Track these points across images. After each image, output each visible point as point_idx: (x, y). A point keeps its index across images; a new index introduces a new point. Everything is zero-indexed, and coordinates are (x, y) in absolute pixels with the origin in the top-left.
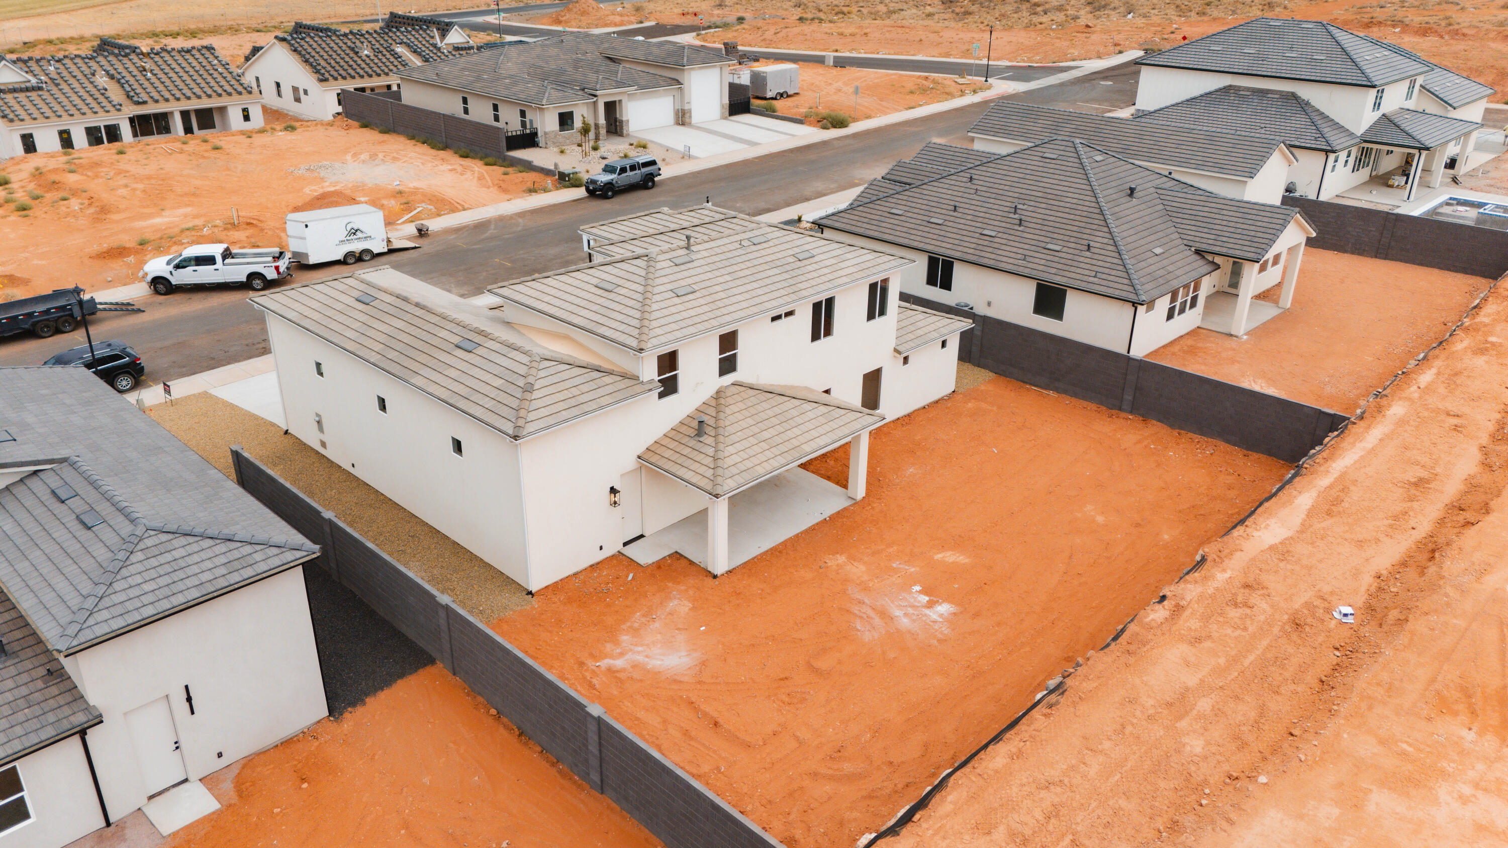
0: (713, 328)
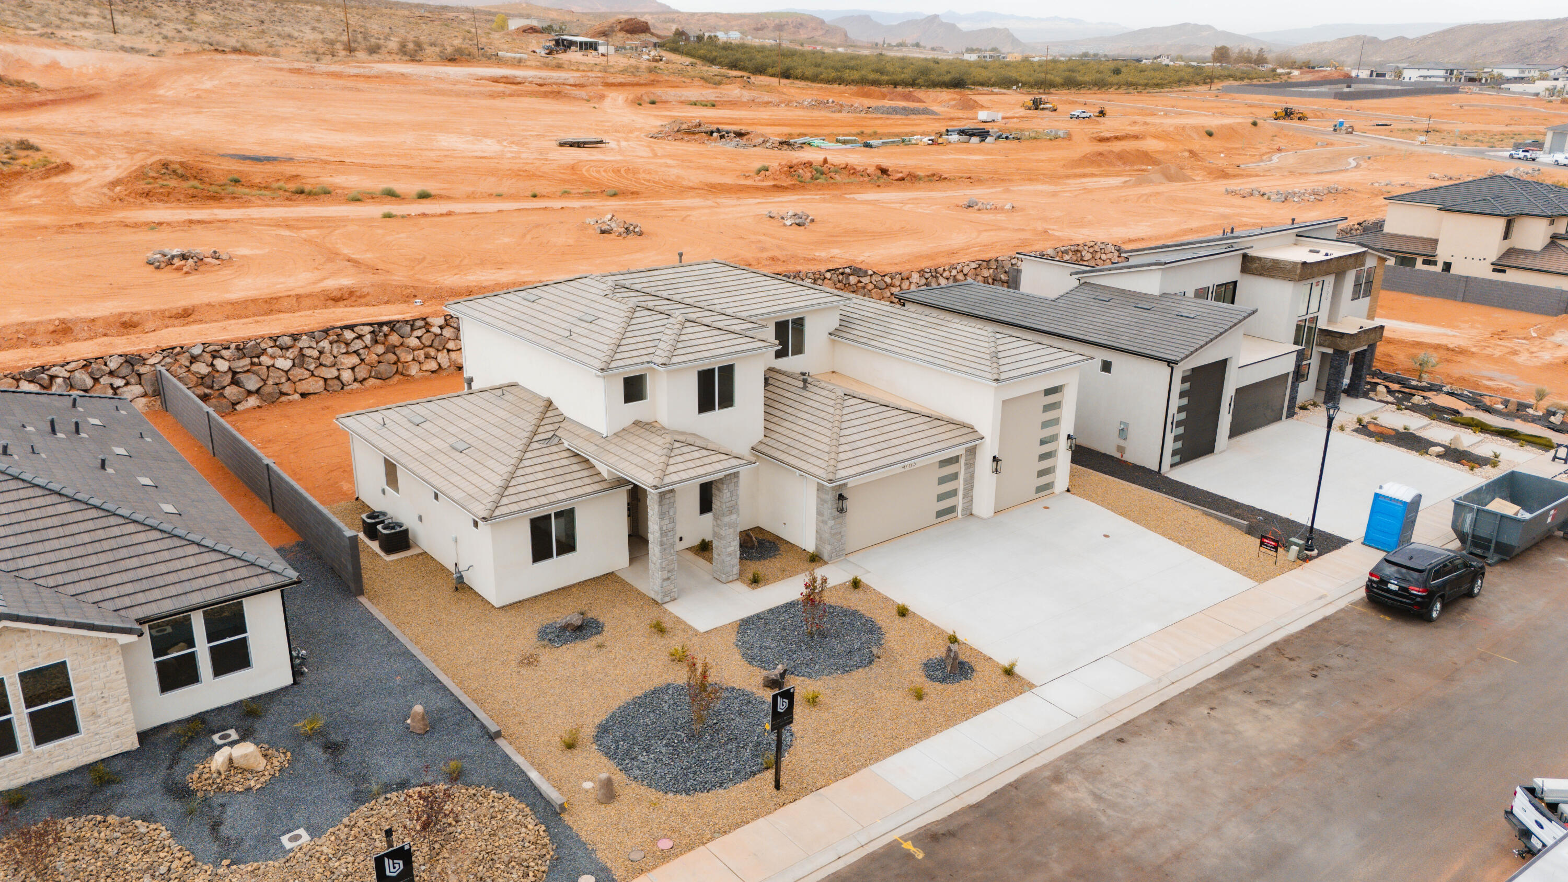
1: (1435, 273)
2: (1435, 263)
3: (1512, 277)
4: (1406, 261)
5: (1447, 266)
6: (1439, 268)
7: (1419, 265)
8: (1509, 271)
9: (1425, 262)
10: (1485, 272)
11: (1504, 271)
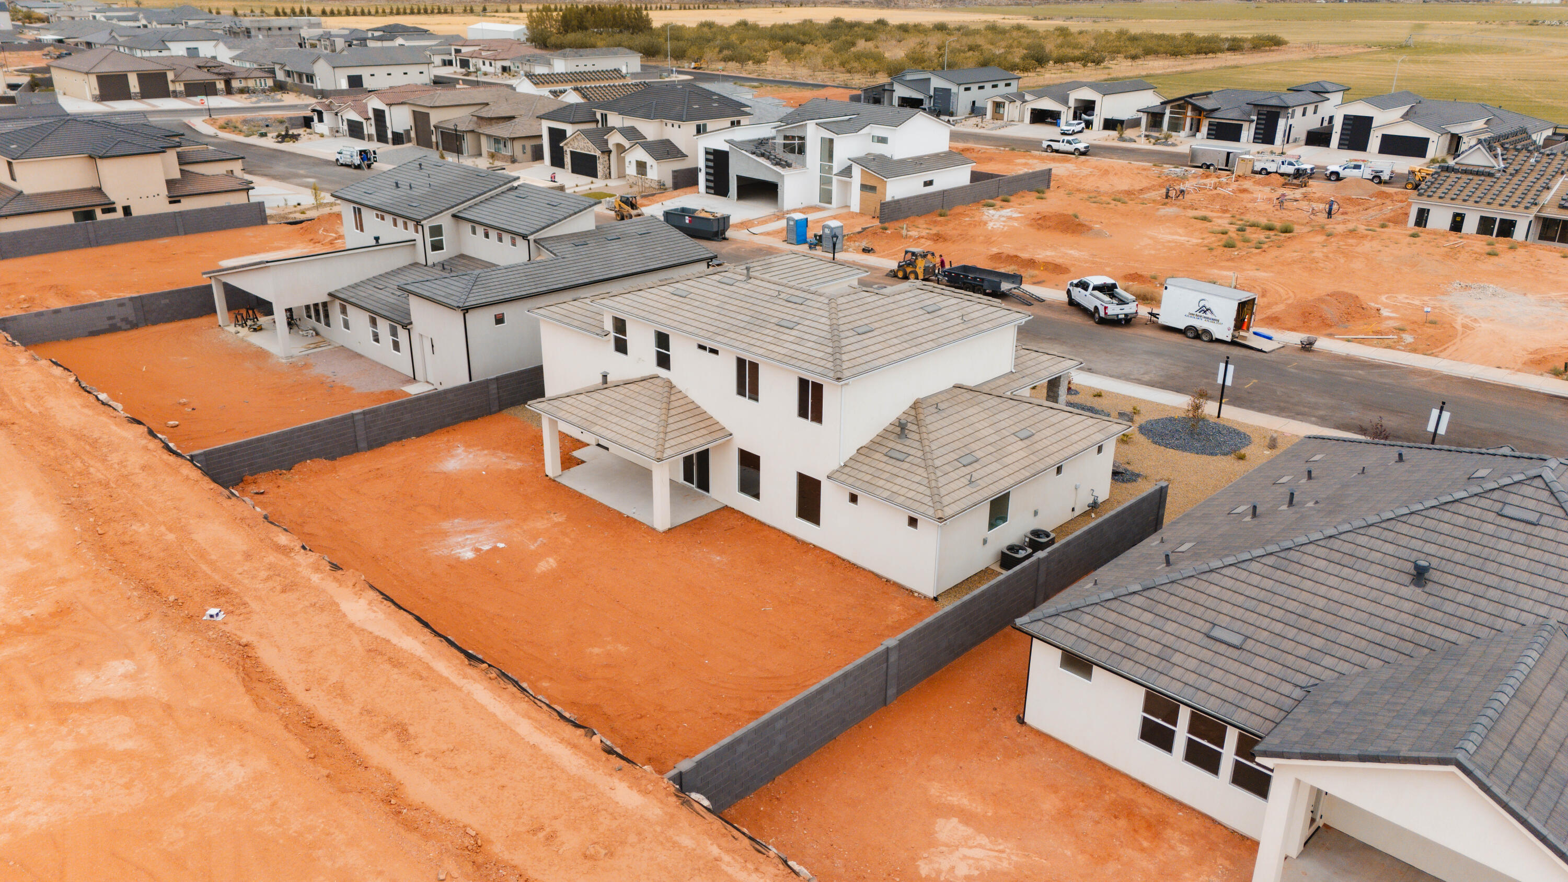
0: (657, 323)
1: (119, 219)
2: (113, 210)
3: (187, 205)
4: (85, 215)
5: (127, 210)
6: (119, 214)
7: (100, 216)
8: (183, 200)
9: (105, 211)
10: (160, 205)
11: (179, 201)
